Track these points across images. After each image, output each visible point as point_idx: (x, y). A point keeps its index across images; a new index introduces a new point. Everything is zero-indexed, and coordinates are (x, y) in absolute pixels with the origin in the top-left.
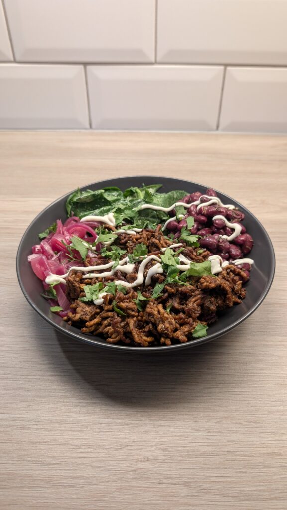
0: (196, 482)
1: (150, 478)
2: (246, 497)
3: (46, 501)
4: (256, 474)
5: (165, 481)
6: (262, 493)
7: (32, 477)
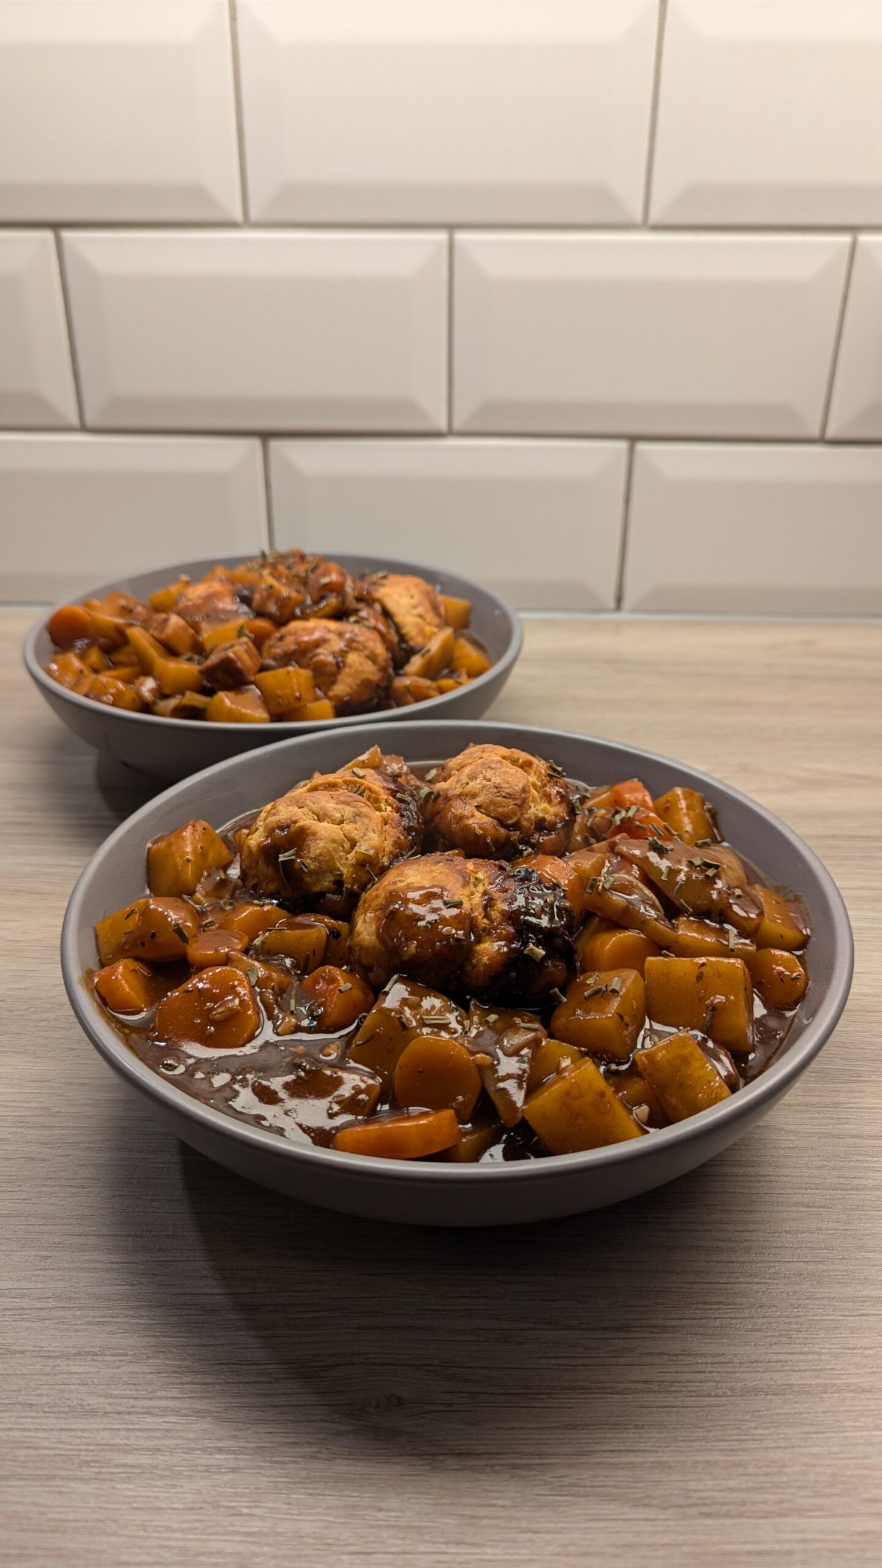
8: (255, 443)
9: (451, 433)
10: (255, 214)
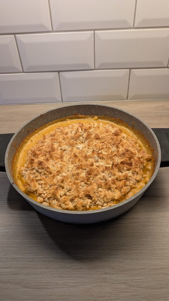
0: (128, 282)
1: (108, 281)
2: (150, 288)
4: (154, 278)
5: (115, 282)
6: (156, 286)
8: (57, 73)
9: (95, 69)
10: (54, 30)
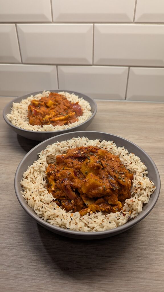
3: (11, 286)
7: (6, 273)
8: (55, 67)
9: (93, 65)
10: (54, 20)
